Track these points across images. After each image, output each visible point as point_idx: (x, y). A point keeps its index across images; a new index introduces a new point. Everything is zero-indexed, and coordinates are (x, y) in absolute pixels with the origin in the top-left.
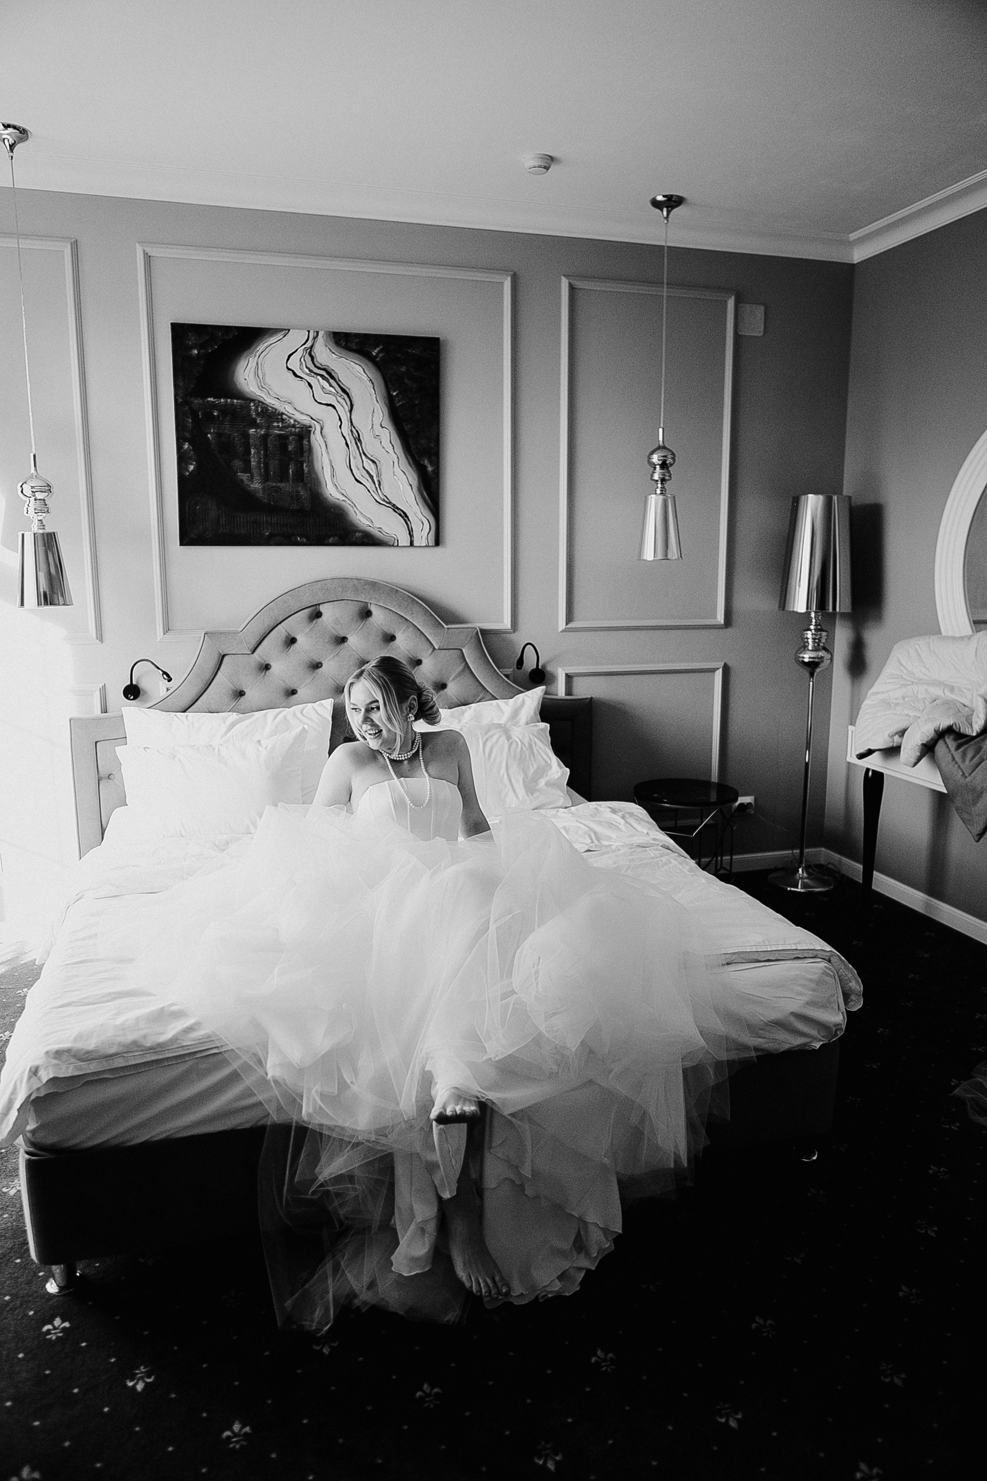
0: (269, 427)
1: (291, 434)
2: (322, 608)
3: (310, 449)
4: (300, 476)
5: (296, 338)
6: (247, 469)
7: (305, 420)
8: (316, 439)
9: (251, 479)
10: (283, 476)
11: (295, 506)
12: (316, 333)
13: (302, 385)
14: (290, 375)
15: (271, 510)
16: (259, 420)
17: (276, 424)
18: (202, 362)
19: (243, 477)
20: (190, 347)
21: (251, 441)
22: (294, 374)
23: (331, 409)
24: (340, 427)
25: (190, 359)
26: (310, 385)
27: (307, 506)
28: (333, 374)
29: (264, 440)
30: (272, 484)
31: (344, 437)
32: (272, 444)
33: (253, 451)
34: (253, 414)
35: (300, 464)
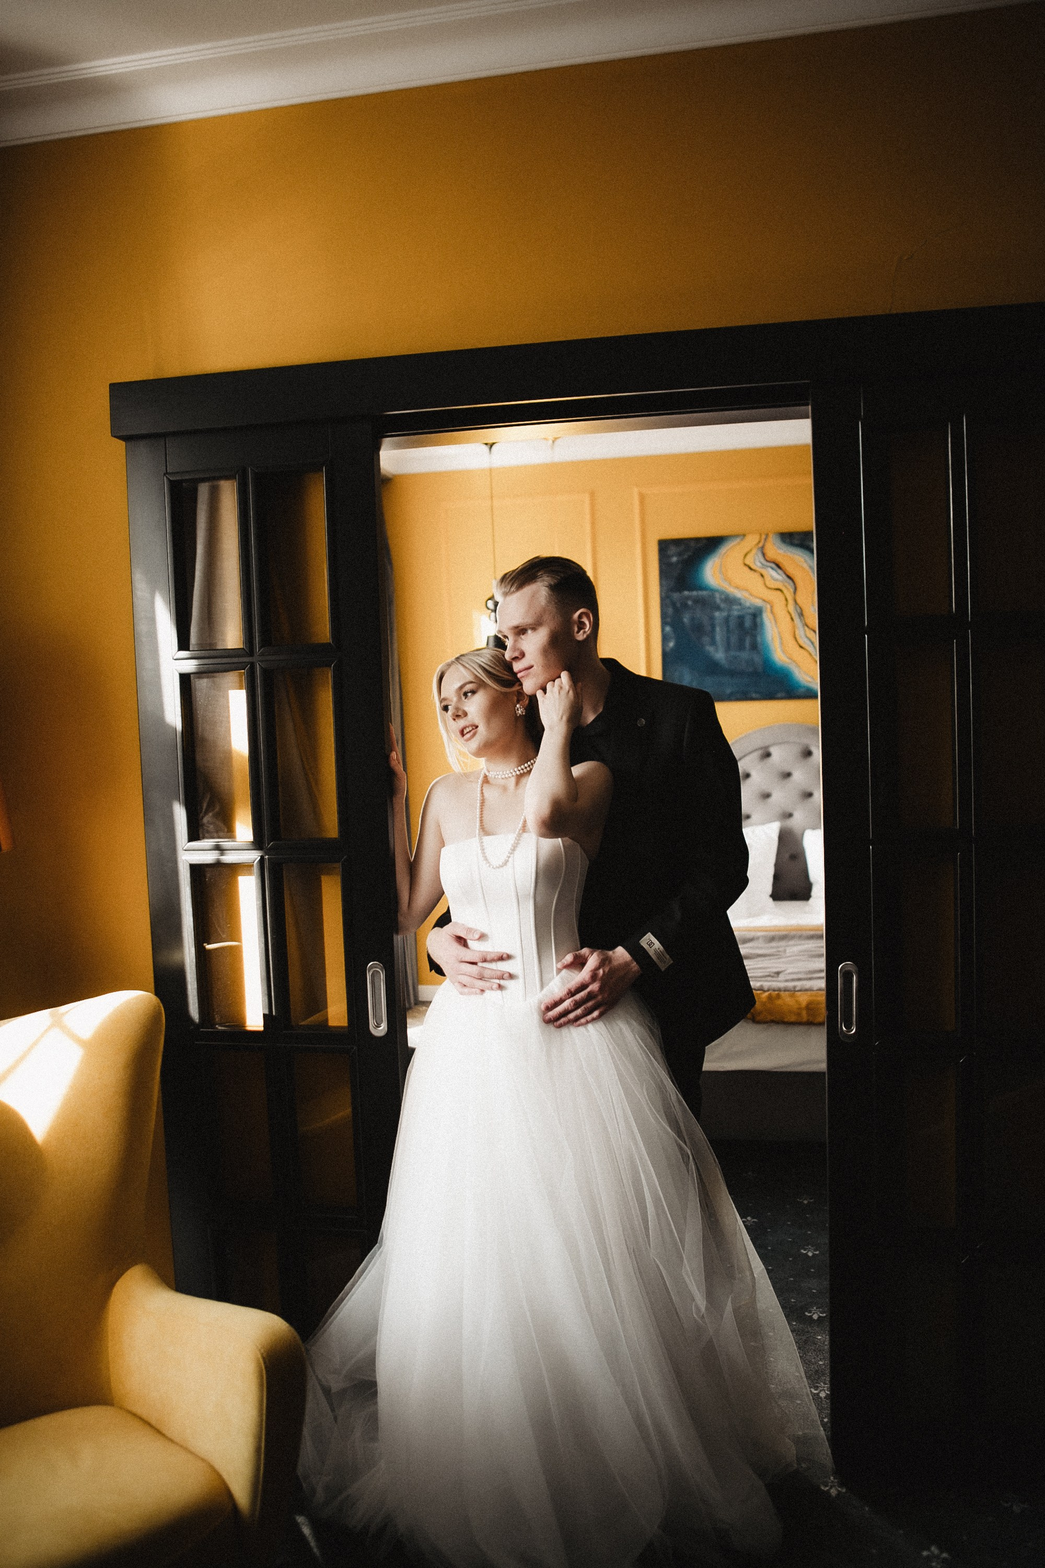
0: (729, 610)
1: (747, 614)
2: (773, 750)
3: (762, 624)
4: (754, 647)
5: (751, 541)
6: (713, 643)
7: (758, 603)
8: (767, 618)
9: (717, 650)
10: (741, 647)
11: (751, 670)
12: (767, 535)
13: (756, 576)
14: (747, 569)
15: (732, 673)
16: (722, 605)
17: (735, 607)
18: (680, 566)
19: (710, 649)
20: (669, 557)
21: (717, 621)
22: (751, 569)
23: (779, 592)
24: (787, 605)
25: (670, 565)
26: (762, 576)
27: (760, 670)
28: (781, 565)
29: (727, 620)
30: (732, 653)
31: (789, 613)
32: (733, 623)
33: (718, 629)
34: (718, 601)
35: (754, 637)
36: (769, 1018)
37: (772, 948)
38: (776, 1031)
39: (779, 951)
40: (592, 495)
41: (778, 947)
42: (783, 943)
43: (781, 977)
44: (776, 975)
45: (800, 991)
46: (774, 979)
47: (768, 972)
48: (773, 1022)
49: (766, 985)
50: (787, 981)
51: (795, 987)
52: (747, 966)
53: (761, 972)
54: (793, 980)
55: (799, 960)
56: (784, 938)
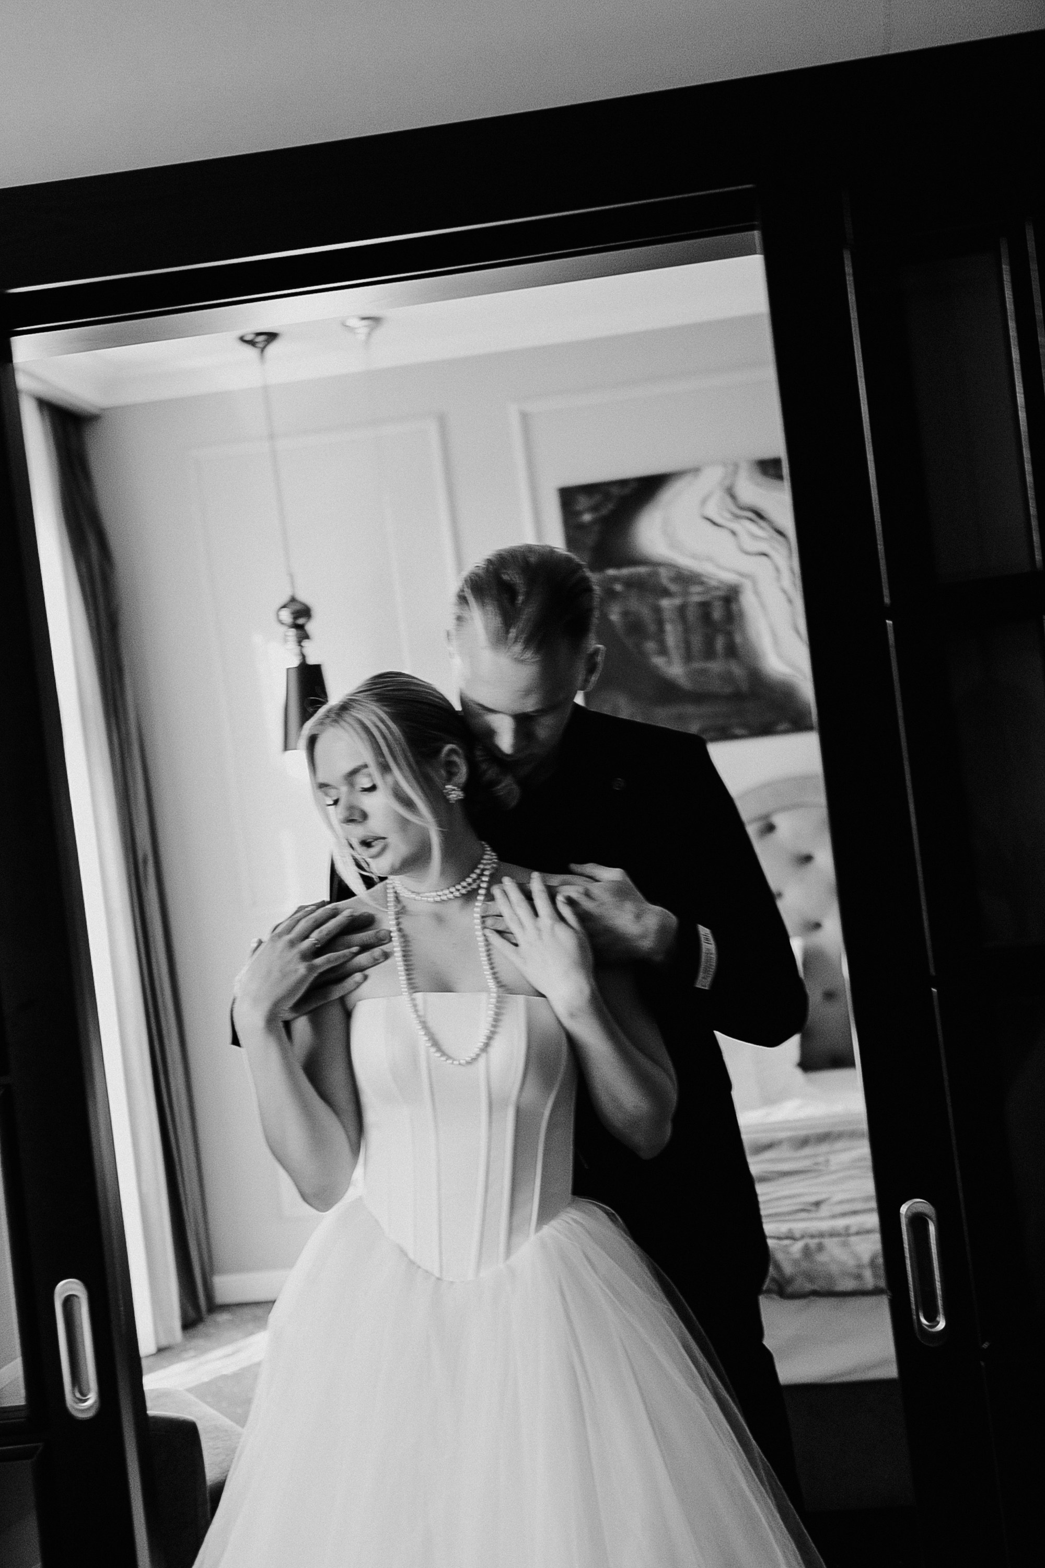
0: (686, 594)
1: (715, 598)
2: (777, 820)
3: (741, 614)
4: (732, 651)
5: (712, 477)
6: (663, 651)
7: (729, 577)
8: (749, 601)
9: (670, 663)
10: (709, 653)
11: (728, 690)
12: (736, 466)
13: (724, 535)
14: (708, 525)
15: (698, 697)
16: (673, 587)
17: (696, 589)
18: (596, 528)
19: (658, 661)
20: (580, 513)
21: (667, 615)
22: (715, 524)
23: (764, 558)
24: (778, 579)
25: (582, 527)
26: (734, 533)
27: (744, 687)
28: (763, 513)
29: (682, 610)
30: (697, 665)
31: (784, 591)
32: (692, 614)
33: (669, 627)
34: (665, 581)
35: (729, 635)
36: (808, 1287)
37: (806, 1157)
38: (822, 1308)
39: (817, 1164)
40: (442, 421)
41: (815, 1156)
42: (824, 1148)
43: (824, 1211)
44: (813, 1208)
45: (858, 1233)
46: (813, 1215)
47: (800, 1204)
48: (816, 1293)
49: (798, 1227)
50: (834, 1217)
51: (847, 1228)
52: (763, 1194)
53: (789, 1205)
54: (844, 1215)
55: (851, 1177)
56: (825, 1137)
